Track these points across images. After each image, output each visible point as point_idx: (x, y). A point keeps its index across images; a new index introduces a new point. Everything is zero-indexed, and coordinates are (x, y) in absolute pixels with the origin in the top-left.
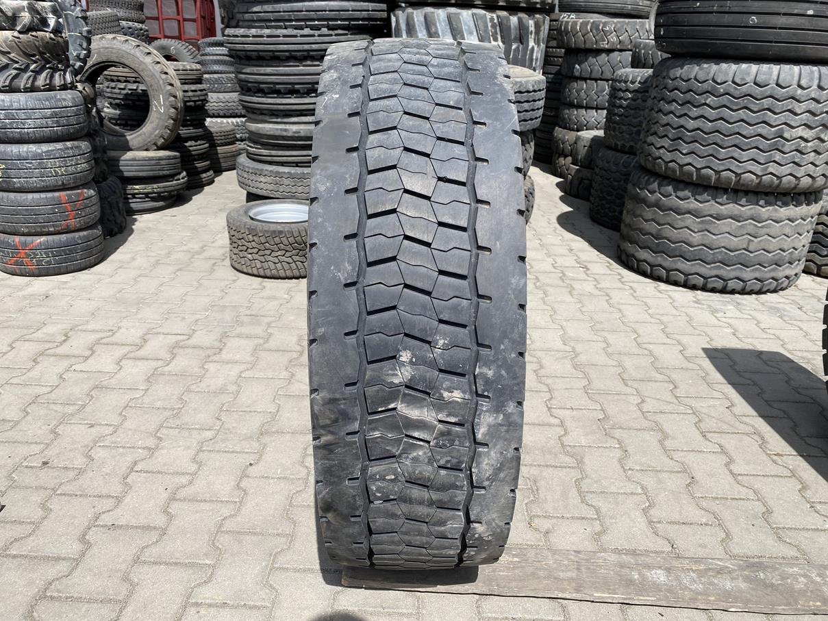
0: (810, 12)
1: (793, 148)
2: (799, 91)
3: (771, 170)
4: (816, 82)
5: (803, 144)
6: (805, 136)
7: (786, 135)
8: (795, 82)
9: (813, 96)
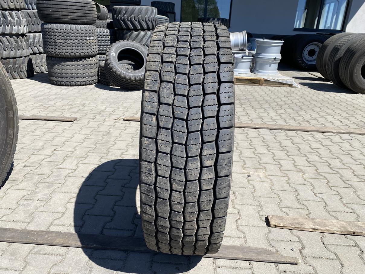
0: (51, 10)
1: (60, 45)
2: (56, 30)
3: (56, 51)
4: (59, 28)
5: (62, 44)
6: (62, 42)
7: (57, 42)
8: (54, 28)
9: (59, 31)
